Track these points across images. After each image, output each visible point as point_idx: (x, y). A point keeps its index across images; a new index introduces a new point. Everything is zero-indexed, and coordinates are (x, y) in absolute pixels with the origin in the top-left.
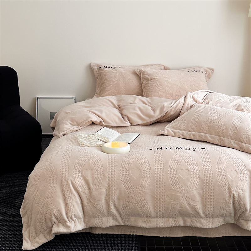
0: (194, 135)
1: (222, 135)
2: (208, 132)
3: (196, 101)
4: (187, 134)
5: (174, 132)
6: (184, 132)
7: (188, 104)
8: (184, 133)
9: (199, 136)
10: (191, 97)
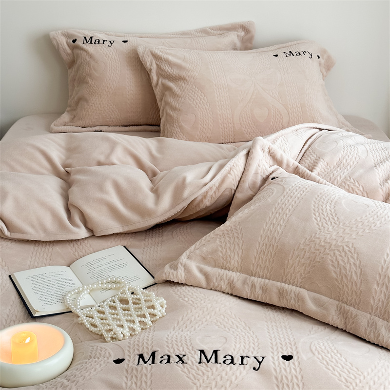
0: (264, 289)
1: (350, 298)
2: (308, 283)
3: (279, 163)
4: (245, 282)
5: (206, 275)
6: (237, 277)
7: (256, 173)
8: (235, 280)
9: (281, 293)
10: (267, 150)
